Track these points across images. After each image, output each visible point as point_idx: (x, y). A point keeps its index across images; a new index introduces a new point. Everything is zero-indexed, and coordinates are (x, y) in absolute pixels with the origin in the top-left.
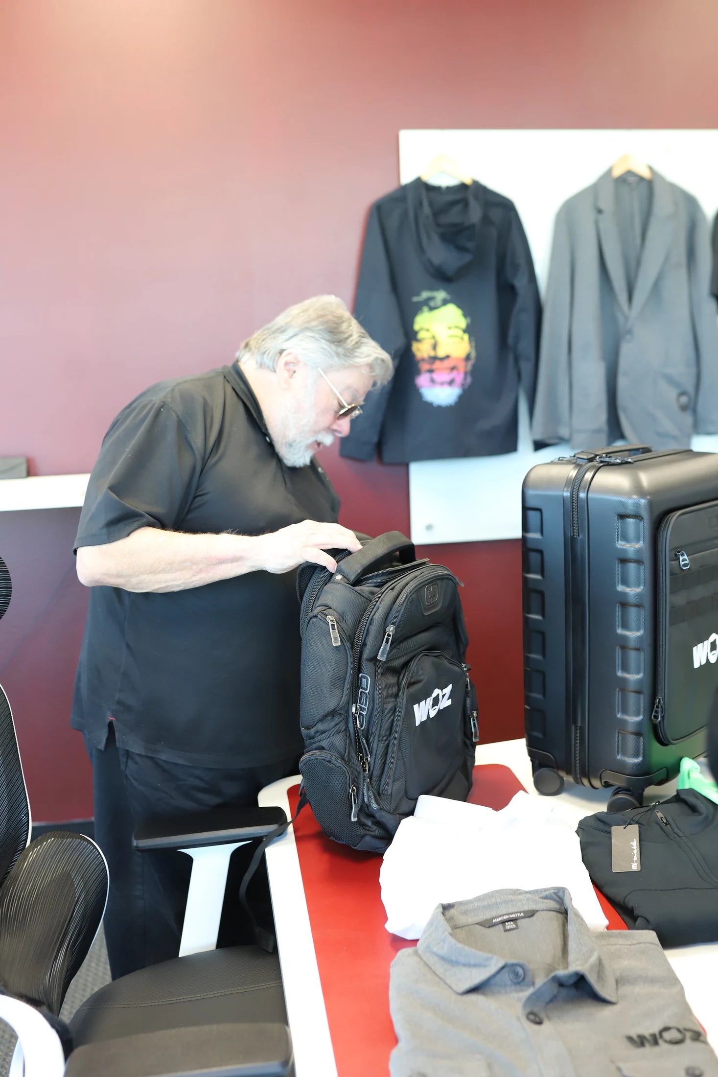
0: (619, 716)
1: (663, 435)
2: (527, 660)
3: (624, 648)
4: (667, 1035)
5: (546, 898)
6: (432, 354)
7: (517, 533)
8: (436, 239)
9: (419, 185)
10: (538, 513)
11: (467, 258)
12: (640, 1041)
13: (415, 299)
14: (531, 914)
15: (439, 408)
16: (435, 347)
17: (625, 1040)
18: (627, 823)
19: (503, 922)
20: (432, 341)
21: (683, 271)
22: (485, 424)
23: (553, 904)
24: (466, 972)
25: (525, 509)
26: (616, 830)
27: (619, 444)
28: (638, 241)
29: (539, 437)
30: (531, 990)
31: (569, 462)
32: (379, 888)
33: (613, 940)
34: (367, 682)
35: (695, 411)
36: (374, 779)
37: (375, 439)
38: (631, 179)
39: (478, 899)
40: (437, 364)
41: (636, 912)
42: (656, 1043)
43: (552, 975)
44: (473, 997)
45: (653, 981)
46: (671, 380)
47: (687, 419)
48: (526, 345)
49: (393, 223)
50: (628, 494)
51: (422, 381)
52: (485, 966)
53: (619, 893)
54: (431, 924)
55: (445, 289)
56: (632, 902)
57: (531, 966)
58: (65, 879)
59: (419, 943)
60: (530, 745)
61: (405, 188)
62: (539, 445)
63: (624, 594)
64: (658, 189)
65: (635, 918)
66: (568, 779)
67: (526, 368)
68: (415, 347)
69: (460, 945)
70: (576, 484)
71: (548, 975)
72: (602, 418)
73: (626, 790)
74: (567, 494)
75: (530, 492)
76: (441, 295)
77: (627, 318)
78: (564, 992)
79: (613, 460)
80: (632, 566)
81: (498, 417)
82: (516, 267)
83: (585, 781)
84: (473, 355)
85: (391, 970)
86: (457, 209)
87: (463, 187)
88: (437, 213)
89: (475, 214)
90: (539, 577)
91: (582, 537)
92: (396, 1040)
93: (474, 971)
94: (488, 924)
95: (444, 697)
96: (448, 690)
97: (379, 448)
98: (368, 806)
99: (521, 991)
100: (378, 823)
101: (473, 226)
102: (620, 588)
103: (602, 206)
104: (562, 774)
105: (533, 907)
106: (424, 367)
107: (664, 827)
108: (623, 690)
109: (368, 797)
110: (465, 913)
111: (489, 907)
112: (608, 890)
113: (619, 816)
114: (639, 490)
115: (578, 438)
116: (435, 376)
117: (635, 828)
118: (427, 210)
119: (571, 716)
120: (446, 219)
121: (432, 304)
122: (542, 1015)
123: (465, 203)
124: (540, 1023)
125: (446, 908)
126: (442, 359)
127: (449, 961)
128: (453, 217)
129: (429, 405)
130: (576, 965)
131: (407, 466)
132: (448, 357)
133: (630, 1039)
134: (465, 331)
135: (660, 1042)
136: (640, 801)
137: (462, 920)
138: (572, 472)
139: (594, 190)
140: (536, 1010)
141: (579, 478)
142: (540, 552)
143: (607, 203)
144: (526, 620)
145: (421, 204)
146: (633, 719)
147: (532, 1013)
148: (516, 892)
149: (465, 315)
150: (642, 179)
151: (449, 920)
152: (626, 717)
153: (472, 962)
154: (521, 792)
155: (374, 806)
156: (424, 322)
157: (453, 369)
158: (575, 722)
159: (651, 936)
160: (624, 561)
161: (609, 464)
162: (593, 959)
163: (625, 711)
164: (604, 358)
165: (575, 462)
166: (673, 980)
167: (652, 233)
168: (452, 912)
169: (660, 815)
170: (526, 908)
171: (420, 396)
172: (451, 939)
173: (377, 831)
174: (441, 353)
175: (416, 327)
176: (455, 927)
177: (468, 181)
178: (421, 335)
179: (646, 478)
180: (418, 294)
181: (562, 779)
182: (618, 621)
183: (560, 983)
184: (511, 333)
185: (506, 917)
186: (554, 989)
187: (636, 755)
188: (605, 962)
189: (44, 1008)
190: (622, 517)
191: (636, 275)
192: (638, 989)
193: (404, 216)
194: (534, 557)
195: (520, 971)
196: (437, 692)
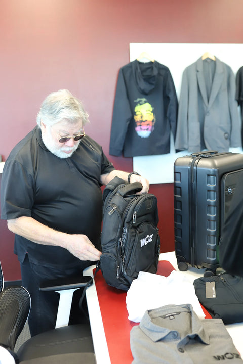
0: (208, 244)
1: (220, 147)
2: (175, 225)
3: (209, 220)
4: (227, 356)
5: (184, 308)
6: (141, 120)
7: (172, 181)
8: (142, 80)
9: (136, 62)
10: (179, 174)
11: (153, 87)
12: (218, 358)
13: (135, 101)
14: (179, 313)
15: (143, 138)
16: (142, 117)
17: (213, 358)
18: (211, 281)
19: (169, 316)
20: (141, 115)
21: (226, 92)
22: (159, 144)
23: (186, 310)
24: (157, 334)
25: (175, 173)
26: (207, 283)
27: (204, 151)
28: (211, 82)
29: (177, 148)
30: (179, 341)
31: (190, 157)
32: (125, 304)
33: (207, 322)
34: (126, 230)
35: (230, 139)
36: (126, 264)
37: (121, 149)
38: (208, 60)
39: (161, 308)
40: (143, 123)
41: (215, 312)
42: (224, 359)
43: (187, 335)
44: (160, 343)
45: (222, 336)
46: (222, 129)
47: (228, 142)
48: (173, 117)
49: (127, 75)
50: (211, 168)
51: (137, 129)
52: (163, 332)
53: (209, 306)
54: (144, 317)
55: (145, 98)
56: (213, 309)
57: (179, 332)
58: (15, 302)
59: (140, 324)
60: (176, 254)
61: (131, 63)
62: (177, 151)
63: (210, 202)
64: (218, 64)
65: (214, 315)
66: (190, 266)
67: (173, 124)
68: (135, 117)
69: (155, 325)
70: (192, 164)
71: (185, 335)
72: (199, 141)
73: (210, 269)
74: (189, 168)
75: (176, 167)
76: (144, 100)
77: (207, 108)
78: (191, 341)
79: (205, 156)
80: (212, 192)
81: (163, 141)
82: (169, 90)
83: (196, 267)
84: (155, 120)
85: (131, 334)
86: (150, 70)
87: (151, 63)
88: (142, 72)
89: (155, 72)
90: (180, 196)
91: (195, 182)
92: (133, 359)
93: (160, 334)
94: (164, 317)
95: (150, 238)
96: (151, 236)
97: (123, 151)
98: (123, 273)
99: (176, 340)
100: (126, 280)
101: (155, 76)
102: (208, 200)
103: (199, 69)
104: (188, 264)
105: (179, 311)
106: (138, 124)
107: (224, 282)
108: (209, 235)
109: (123, 270)
110: (156, 313)
111: (164, 311)
112: (205, 305)
113: (208, 278)
114: (214, 166)
115: (190, 148)
116: (142, 127)
117: (213, 283)
118: (139, 70)
119: (191, 244)
120: (145, 74)
121: (141, 103)
122: (184, 349)
123: (152, 68)
124: (183, 352)
125: (149, 311)
126: (144, 122)
127: (151, 330)
128: (148, 73)
129: (140, 137)
130: (195, 331)
131: (132, 158)
132: (146, 121)
133: (215, 357)
134: (152, 112)
135: (225, 358)
136: (215, 273)
137: (155, 316)
138: (191, 160)
139: (196, 64)
140: (181, 347)
141: (194, 162)
142: (180, 187)
143: (200, 68)
144: (175, 211)
145: (137, 68)
146: (212, 245)
147: (180, 349)
148: (173, 306)
149: (152, 107)
150: (212, 60)
151: (150, 316)
152: (210, 244)
153: (159, 331)
154: (174, 271)
155: (125, 273)
156: (138, 109)
157: (148, 125)
158: (192, 246)
159: (220, 320)
160: (209, 191)
161: (204, 157)
162: (201, 329)
163: (209, 242)
164: (199, 121)
165: (192, 156)
166: (229, 336)
167: (216, 79)
168: (151, 313)
169: (222, 278)
170: (177, 311)
171: (137, 134)
172: (151, 323)
173: (125, 283)
174: (144, 119)
175: (135, 111)
176: (152, 318)
177: (153, 61)
178: (137, 113)
179: (217, 162)
180: (136, 99)
181: (187, 265)
182: (207, 211)
183: (189, 338)
184: (168, 113)
185: (170, 315)
186: (188, 340)
187: (214, 258)
188: (205, 330)
189: (9, 349)
190: (209, 175)
191: (210, 93)
192: (217, 340)
193: (131, 72)
194: (178, 189)
195: (176, 334)
196: (148, 236)
